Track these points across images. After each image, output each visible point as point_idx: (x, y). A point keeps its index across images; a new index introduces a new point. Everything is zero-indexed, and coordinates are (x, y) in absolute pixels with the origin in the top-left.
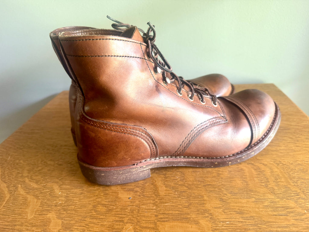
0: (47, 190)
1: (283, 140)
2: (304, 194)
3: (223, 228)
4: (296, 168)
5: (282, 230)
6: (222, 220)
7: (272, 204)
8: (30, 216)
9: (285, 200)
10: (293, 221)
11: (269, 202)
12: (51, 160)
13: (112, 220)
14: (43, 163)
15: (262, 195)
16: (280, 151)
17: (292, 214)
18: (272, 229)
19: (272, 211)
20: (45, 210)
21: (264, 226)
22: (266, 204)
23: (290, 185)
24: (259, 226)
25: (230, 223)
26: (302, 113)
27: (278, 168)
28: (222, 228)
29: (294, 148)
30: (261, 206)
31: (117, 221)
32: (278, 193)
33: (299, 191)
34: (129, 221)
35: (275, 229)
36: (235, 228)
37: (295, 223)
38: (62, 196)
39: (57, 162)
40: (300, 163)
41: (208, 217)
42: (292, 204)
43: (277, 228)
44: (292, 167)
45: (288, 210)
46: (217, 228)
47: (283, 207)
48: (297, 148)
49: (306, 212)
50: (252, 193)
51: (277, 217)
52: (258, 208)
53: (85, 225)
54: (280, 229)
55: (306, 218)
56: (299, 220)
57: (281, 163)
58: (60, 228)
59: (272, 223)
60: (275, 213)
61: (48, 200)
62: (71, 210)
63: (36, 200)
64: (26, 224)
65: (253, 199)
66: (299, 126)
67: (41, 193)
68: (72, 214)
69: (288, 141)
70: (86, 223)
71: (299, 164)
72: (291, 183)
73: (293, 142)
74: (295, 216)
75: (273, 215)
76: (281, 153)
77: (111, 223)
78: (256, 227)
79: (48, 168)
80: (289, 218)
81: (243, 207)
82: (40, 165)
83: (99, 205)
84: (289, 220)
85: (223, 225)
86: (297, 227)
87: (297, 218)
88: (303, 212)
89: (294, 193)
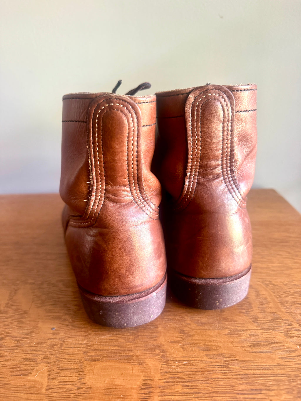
1: (278, 255)
2: (298, 323)
3: (178, 370)
4: (292, 290)
5: (262, 373)
6: (178, 359)
7: (253, 337)
9: (270, 331)
10: (278, 360)
11: (249, 334)
13: (20, 359)
15: (240, 325)
16: (272, 269)
17: (279, 351)
18: (247, 372)
19: (250, 346)
21: (237, 367)
22: (244, 337)
23: (281, 311)
24: (231, 367)
25: (189, 363)
27: (266, 290)
28: (176, 370)
29: (290, 265)
30: (236, 340)
31: (26, 360)
32: (262, 322)
34: (45, 360)
36: (196, 370)
37: (282, 362)
40: (296, 283)
41: (158, 354)
42: (280, 337)
43: (256, 370)
44: (286, 288)
45: (274, 345)
46: (169, 370)
47: (266, 341)
48: (295, 264)
49: (298, 347)
50: (227, 323)
51: (257, 354)
52: (232, 343)
54: (259, 371)
55: (297, 356)
56: (287, 358)
57: (271, 284)
59: (248, 364)
60: (255, 350)
65: (227, 331)
69: (284, 257)
71: (295, 285)
72: (282, 309)
73: (290, 257)
74: (282, 354)
75: (252, 352)
76: (274, 271)
77: (17, 362)
78: (225, 369)
80: (273, 356)
81: (211, 341)
83: (7, 338)
84: (273, 359)
85: (178, 366)
86: (284, 369)
87: (286, 355)
88: (295, 348)
89: (285, 322)
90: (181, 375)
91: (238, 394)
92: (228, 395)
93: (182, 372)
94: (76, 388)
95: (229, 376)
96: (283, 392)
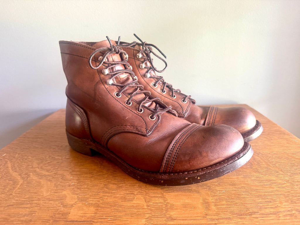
0: (59, 176)
1: (260, 139)
2: (282, 172)
4: (274, 156)
5: (268, 194)
6: (218, 190)
7: (258, 179)
8: (45, 194)
9: (267, 175)
10: (276, 189)
11: (255, 177)
12: (58, 156)
13: (123, 193)
14: (51, 158)
15: (248, 173)
17: (275, 184)
18: (260, 194)
19: (258, 183)
20: (60, 189)
21: (253, 192)
22: (253, 179)
23: (270, 166)
24: (250, 192)
25: (225, 191)
26: (272, 122)
27: (258, 156)
28: (220, 194)
29: (269, 144)
30: (249, 180)
31: (128, 194)
32: (261, 171)
33: (278, 170)
34: (138, 193)
35: (263, 194)
36: (231, 194)
37: (278, 189)
38: (74, 180)
39: (64, 157)
40: (275, 153)
41: (206, 188)
42: (274, 178)
44: (270, 155)
45: (271, 182)
46: (216, 195)
47: (267, 180)
48: (272, 144)
50: (241, 172)
51: (263, 186)
52: (247, 181)
53: (99, 198)
55: (286, 186)
57: (260, 154)
58: (76, 200)
59: (259, 190)
61: (61, 182)
62: (85, 188)
63: (49, 183)
64: (43, 199)
65: (242, 176)
66: (271, 130)
67: (54, 178)
68: (86, 191)
69: (264, 140)
70: (99, 196)
71: (275, 154)
72: (271, 165)
73: (268, 140)
74: (277, 185)
75: (260, 185)
76: (259, 147)
77: (122, 195)
78: (247, 193)
79: (57, 161)
80: (273, 186)
81: (234, 181)
82: (49, 159)
83: (110, 184)
84: (273, 188)
85: (220, 193)
86: (280, 192)
87: (280, 186)
88: (283, 183)
89: (274, 171)
90: (223, 197)
91: (259, 203)
92: (253, 204)
93: (223, 195)
94: (164, 205)
95: (251, 196)
96: (283, 202)
